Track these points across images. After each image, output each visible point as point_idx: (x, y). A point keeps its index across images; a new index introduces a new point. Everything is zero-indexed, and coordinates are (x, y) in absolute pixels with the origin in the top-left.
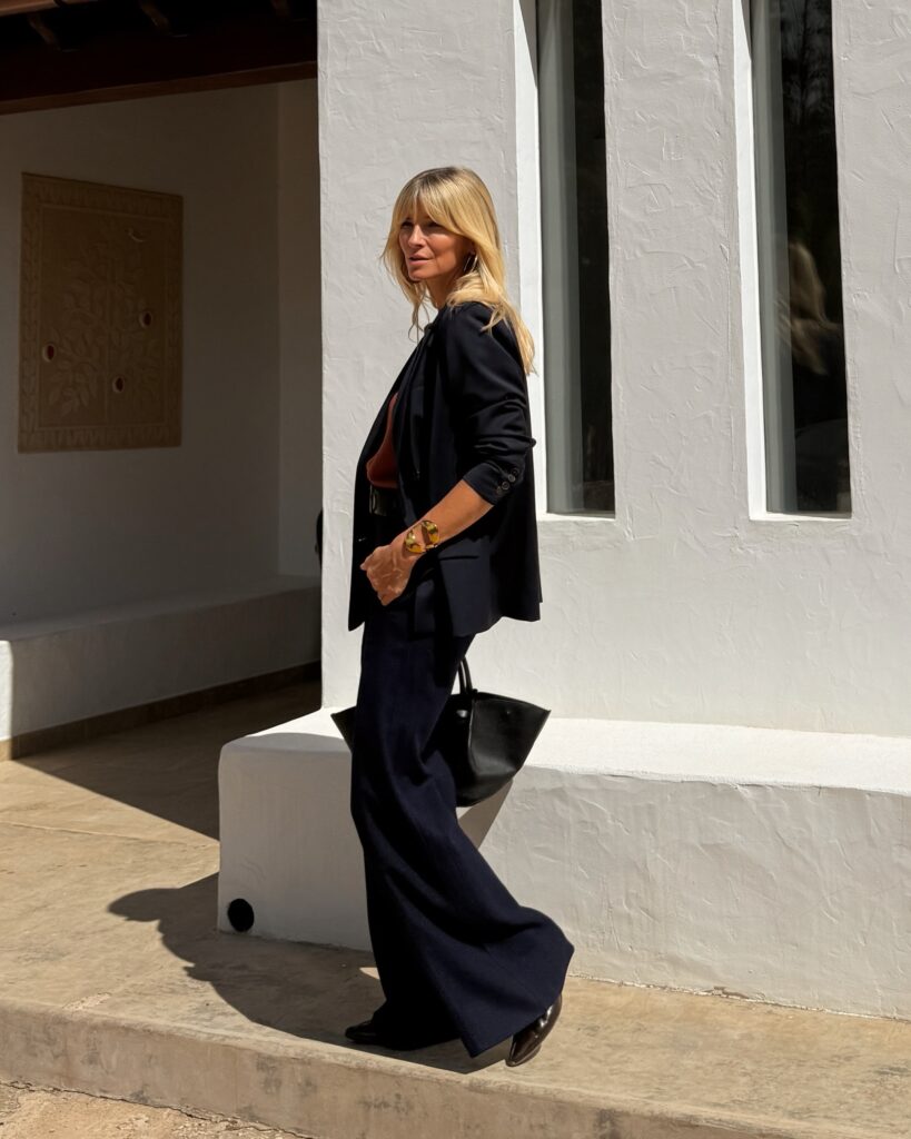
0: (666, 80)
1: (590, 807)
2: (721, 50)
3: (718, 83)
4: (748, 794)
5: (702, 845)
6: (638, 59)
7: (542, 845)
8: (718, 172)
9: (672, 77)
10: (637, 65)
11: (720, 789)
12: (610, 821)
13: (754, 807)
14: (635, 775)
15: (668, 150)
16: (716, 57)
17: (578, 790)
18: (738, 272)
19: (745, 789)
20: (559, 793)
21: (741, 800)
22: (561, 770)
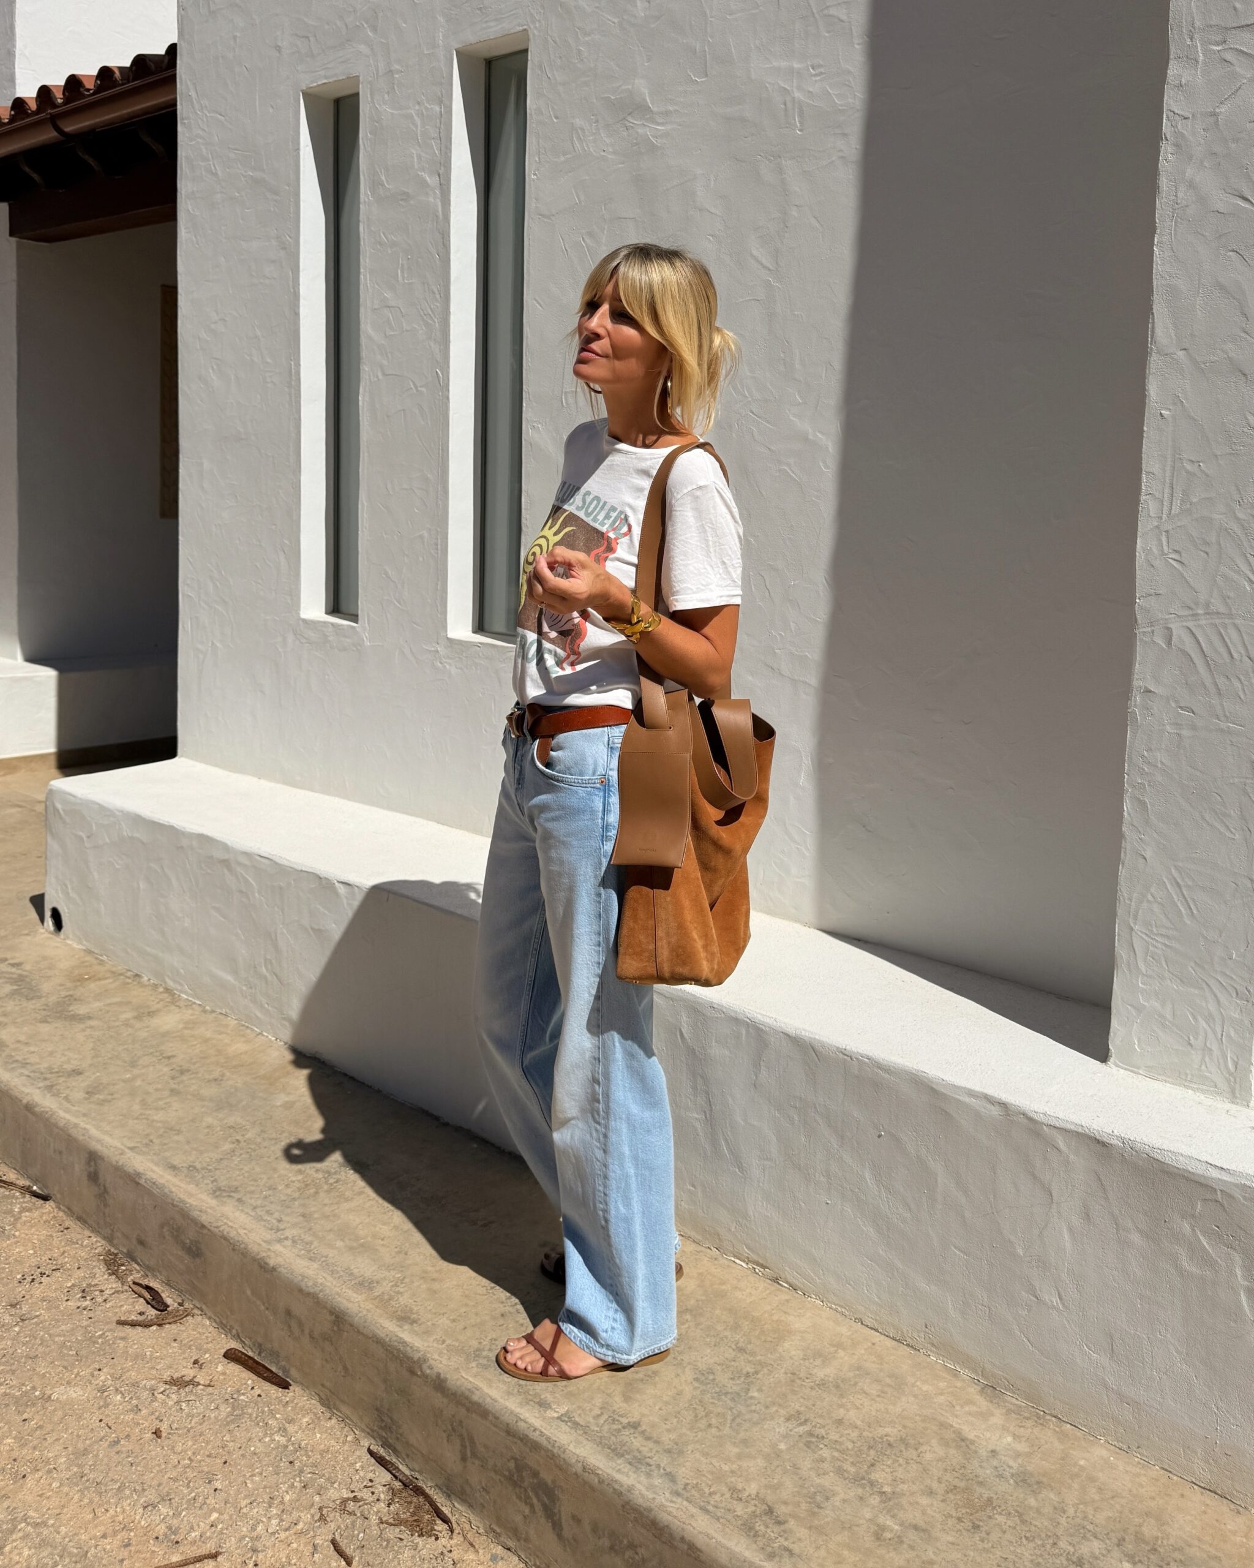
0: (402, 200)
1: (246, 881)
2: (442, 168)
3: (439, 204)
4: (342, 889)
5: (313, 929)
6: (383, 178)
7: (217, 905)
8: (438, 296)
9: (406, 196)
10: (383, 185)
11: (324, 882)
12: (257, 895)
13: (345, 901)
14: (273, 858)
15: (402, 272)
16: (439, 175)
17: (240, 864)
18: (448, 398)
19: (341, 886)
20: (225, 863)
21: (337, 894)
22: (229, 843)
